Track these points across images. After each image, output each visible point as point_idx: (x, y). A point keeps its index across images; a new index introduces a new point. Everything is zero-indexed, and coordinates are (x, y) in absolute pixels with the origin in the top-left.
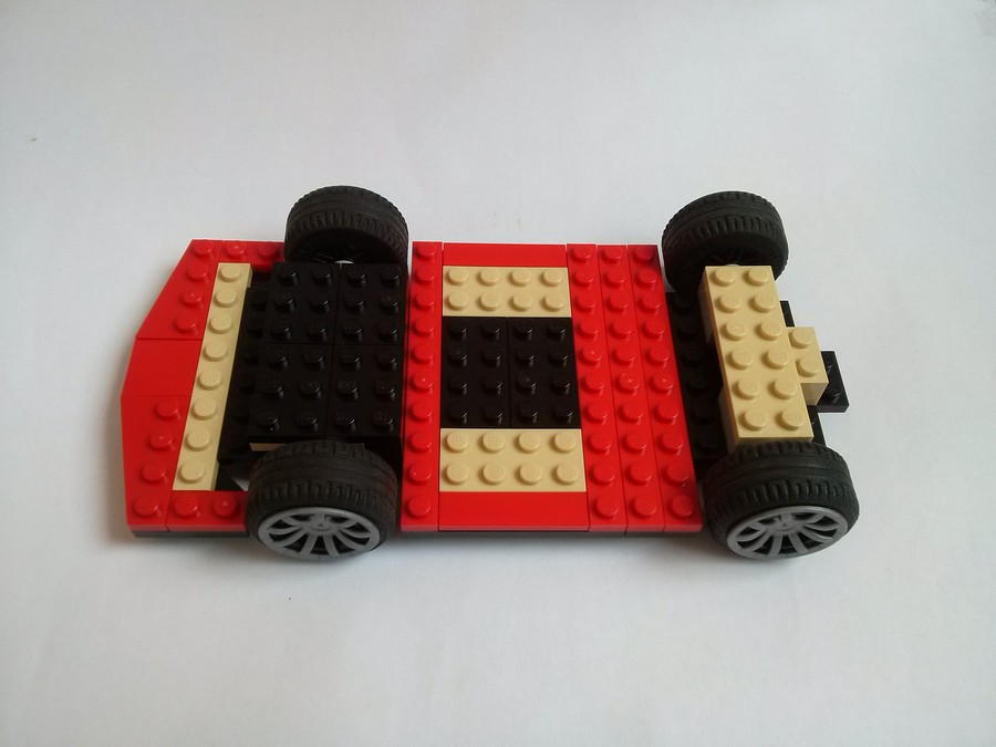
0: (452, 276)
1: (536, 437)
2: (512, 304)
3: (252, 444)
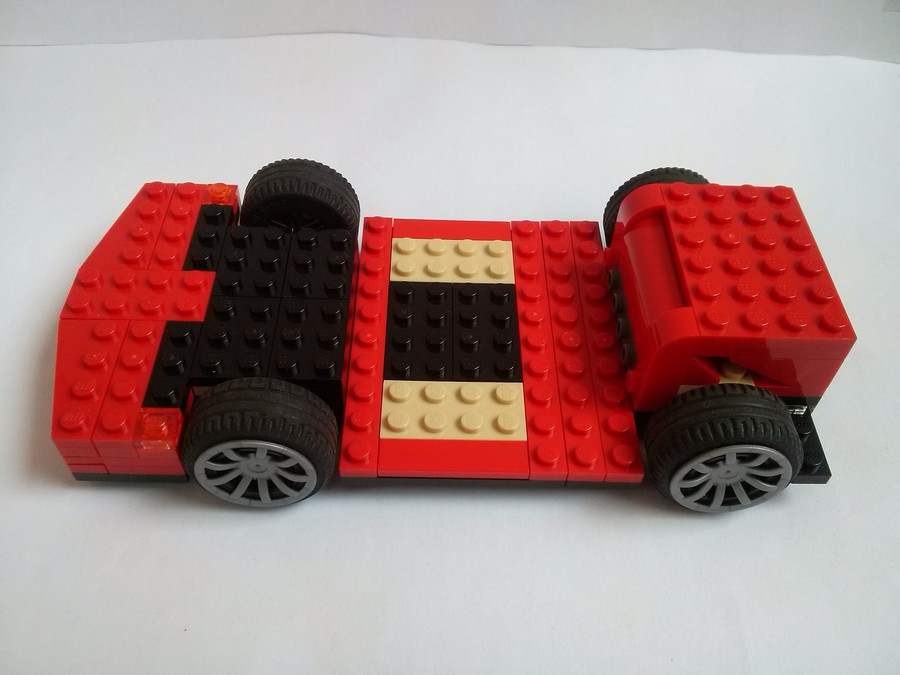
0: (401, 246)
1: (478, 390)
2: (458, 272)
3: (195, 388)
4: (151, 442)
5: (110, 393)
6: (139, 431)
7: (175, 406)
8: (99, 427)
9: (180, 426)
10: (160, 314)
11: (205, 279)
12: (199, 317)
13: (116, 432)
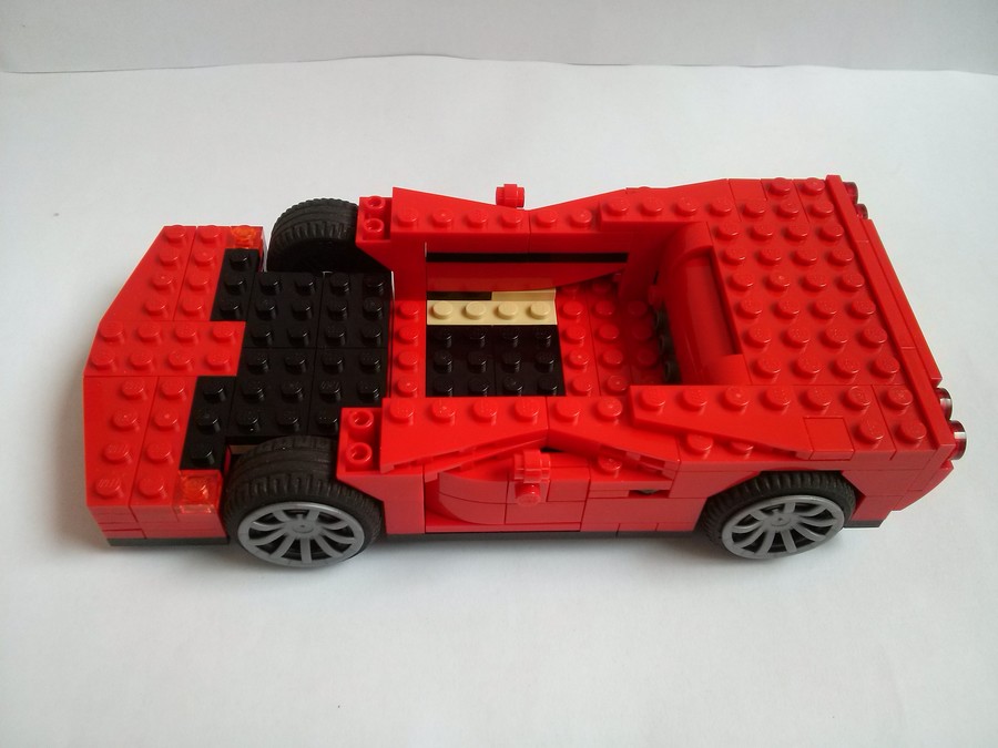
2: (497, 313)
3: (232, 447)
4: (191, 506)
5: (145, 456)
6: (178, 494)
7: (213, 468)
8: (138, 492)
9: (220, 487)
10: (190, 369)
11: (235, 331)
12: (231, 370)
13: (154, 498)
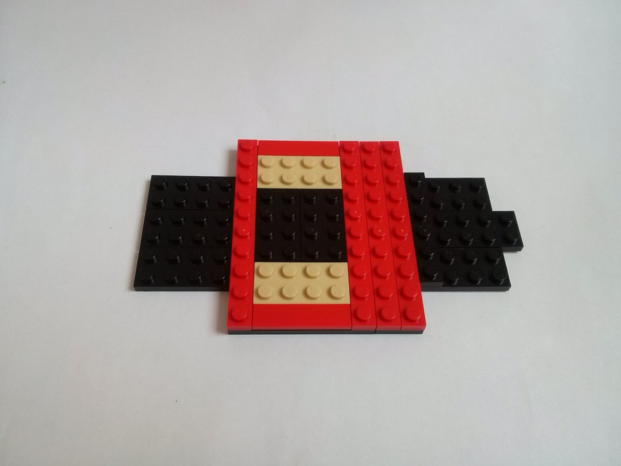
0: (263, 162)
1: (317, 268)
2: (303, 180)
